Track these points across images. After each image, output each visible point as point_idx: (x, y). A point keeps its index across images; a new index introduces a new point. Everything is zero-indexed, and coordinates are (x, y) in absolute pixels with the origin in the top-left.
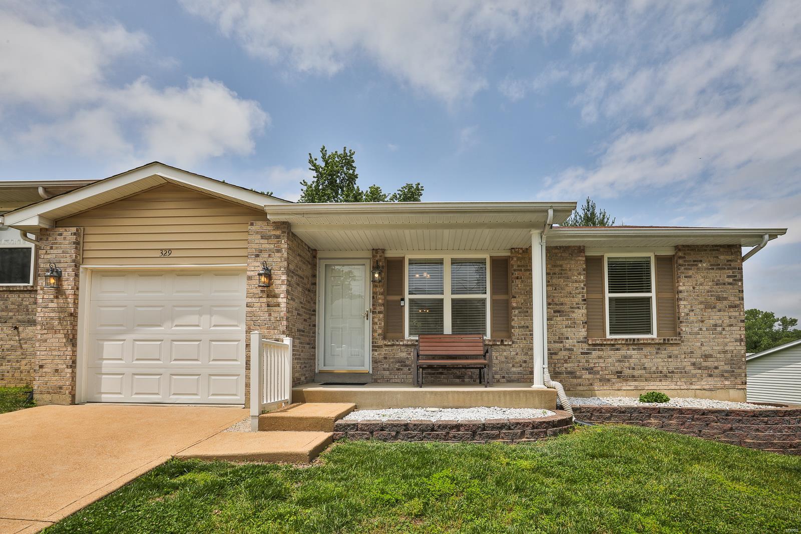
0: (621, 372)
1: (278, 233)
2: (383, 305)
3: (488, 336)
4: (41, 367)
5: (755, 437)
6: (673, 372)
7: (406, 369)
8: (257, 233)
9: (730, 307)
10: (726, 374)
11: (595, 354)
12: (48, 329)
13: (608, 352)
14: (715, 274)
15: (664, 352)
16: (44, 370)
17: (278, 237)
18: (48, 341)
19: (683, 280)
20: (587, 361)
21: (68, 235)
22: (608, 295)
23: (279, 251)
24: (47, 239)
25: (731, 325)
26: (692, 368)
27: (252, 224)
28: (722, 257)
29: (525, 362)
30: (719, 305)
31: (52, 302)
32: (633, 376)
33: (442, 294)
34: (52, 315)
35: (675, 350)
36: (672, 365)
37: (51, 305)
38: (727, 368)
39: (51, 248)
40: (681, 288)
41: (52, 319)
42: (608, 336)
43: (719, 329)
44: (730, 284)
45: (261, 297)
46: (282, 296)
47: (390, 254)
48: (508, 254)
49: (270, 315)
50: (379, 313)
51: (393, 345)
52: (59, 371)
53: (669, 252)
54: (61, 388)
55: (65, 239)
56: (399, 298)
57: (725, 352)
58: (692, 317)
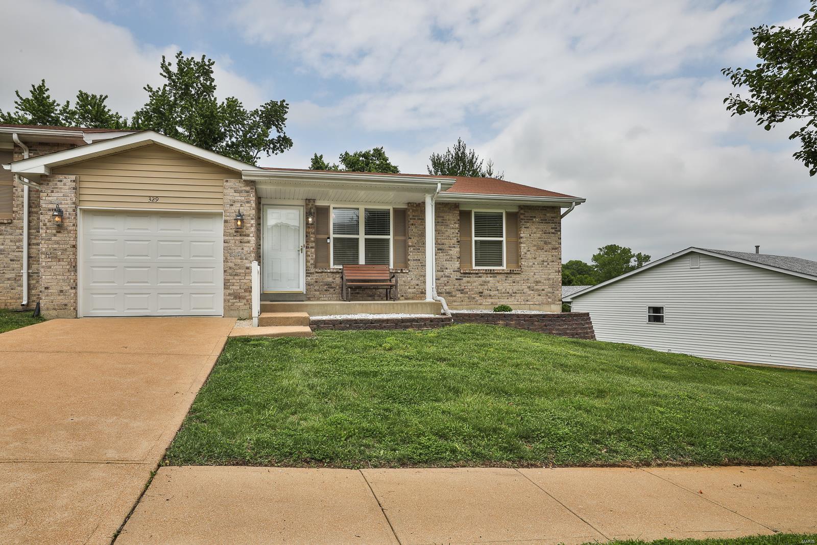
0: (482, 293)
1: (248, 188)
2: (314, 242)
3: (391, 267)
4: (47, 288)
5: (558, 330)
6: (516, 293)
7: (332, 290)
8: (231, 188)
9: (553, 249)
10: (549, 295)
11: (465, 279)
12: (52, 258)
13: (473, 278)
14: (542, 226)
15: (510, 279)
16: (50, 291)
17: (247, 192)
18: (52, 267)
19: (523, 229)
20: (460, 285)
21: (67, 181)
22: (474, 239)
23: (248, 202)
24: (48, 184)
25: (553, 261)
26: (528, 290)
27: (227, 181)
28: (548, 215)
29: (417, 285)
30: (546, 247)
31: (55, 235)
32: (490, 296)
33: (358, 234)
34: (55, 246)
35: (517, 278)
36: (516, 287)
37: (54, 238)
38: (550, 290)
39: (52, 192)
40: (522, 235)
41: (55, 249)
42: (474, 267)
43: (545, 264)
44: (553, 233)
45: (235, 236)
46: (251, 235)
47: (319, 203)
48: (405, 207)
49: (243, 249)
50: (312, 248)
51: (322, 272)
52: (64, 291)
53: (515, 210)
54: (66, 305)
55: (65, 184)
56: (327, 236)
57: (549, 279)
58: (529, 255)
